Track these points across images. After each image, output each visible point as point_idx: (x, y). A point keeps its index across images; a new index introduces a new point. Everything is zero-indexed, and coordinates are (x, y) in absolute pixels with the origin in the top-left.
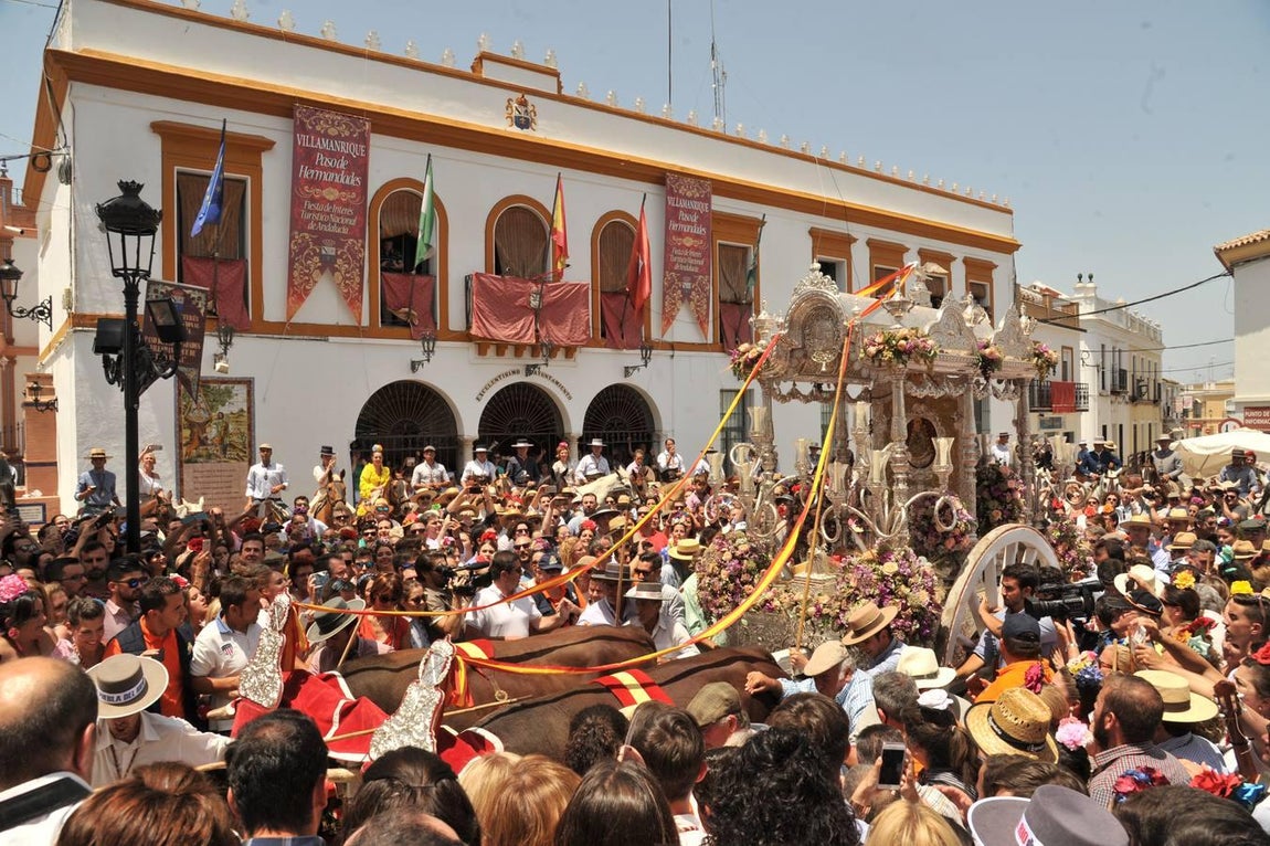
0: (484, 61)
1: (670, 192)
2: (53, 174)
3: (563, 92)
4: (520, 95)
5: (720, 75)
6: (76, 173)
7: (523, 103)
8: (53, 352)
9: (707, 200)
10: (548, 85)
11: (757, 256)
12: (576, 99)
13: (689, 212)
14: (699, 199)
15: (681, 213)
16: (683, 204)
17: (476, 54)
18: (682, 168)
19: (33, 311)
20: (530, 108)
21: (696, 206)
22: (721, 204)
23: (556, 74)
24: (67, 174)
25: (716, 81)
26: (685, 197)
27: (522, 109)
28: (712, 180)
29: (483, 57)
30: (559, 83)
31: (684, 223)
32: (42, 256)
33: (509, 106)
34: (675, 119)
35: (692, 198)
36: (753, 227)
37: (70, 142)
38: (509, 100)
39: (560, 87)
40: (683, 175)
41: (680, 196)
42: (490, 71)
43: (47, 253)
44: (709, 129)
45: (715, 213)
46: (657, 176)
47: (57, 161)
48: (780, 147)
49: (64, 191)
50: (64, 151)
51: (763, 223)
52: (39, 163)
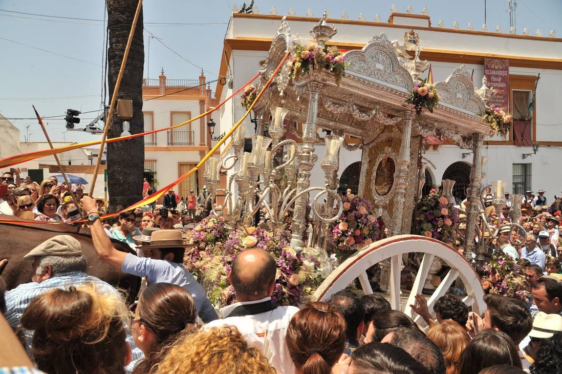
0: (394, 17)
1: (487, 68)
2: (226, 86)
3: (431, 26)
4: (411, 30)
5: (513, 5)
6: (234, 85)
7: (412, 34)
8: (225, 153)
9: (507, 69)
10: (424, 23)
11: (534, 95)
12: (438, 28)
13: (497, 76)
14: (502, 70)
15: (492, 78)
16: (494, 73)
17: (391, 14)
18: (493, 55)
19: (219, 138)
20: (416, 35)
21: (500, 73)
22: (514, 71)
23: (427, 18)
24: (231, 85)
25: (511, 8)
26: (495, 69)
27: (412, 36)
28: (509, 59)
29: (394, 15)
30: (429, 22)
31: (494, 82)
32: (222, 117)
33: (406, 36)
34: (489, 31)
35: (498, 69)
36: (532, 81)
37: (232, 73)
38: (406, 33)
39: (430, 24)
40: (493, 58)
41: (492, 69)
42: (397, 21)
43: (223, 116)
44: (508, 33)
45: (511, 76)
46: (480, 60)
47: (228, 80)
48: (549, 37)
49: (230, 92)
50: (230, 77)
51: (538, 78)
52: (221, 82)
